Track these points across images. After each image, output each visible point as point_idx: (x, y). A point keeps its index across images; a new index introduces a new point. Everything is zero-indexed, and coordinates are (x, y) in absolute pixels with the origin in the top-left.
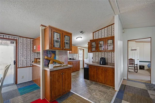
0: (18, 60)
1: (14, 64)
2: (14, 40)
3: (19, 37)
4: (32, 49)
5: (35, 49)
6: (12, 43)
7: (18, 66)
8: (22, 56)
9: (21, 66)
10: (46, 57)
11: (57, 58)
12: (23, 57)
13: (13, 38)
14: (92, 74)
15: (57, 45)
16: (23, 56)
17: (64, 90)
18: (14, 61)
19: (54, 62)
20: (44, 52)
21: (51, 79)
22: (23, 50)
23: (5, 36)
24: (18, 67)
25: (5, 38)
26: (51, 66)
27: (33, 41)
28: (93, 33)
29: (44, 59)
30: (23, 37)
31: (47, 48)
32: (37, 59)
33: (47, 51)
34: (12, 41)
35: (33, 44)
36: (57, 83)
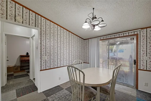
0: (139, 59)
1: (135, 64)
2: (134, 35)
3: (140, 30)
6: (132, 39)
7: (139, 66)
8: (145, 54)
9: (143, 68)
12: (147, 56)
13: (133, 33)
16: (147, 54)
18: (135, 60)
22: (147, 46)
23: (125, 33)
24: (139, 68)
25: (125, 36)
30: (147, 28)
34: (132, 37)
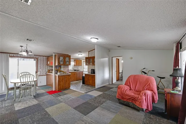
0: (38, 71)
1: (36, 73)
3: (39, 56)
4: (46, 63)
5: (49, 63)
6: (35, 60)
8: (40, 68)
10: (56, 69)
11: (62, 69)
13: (35, 57)
14: (86, 80)
15: (62, 63)
17: (66, 86)
19: (60, 72)
20: (55, 66)
21: (58, 80)
22: (41, 65)
23: (31, 56)
26: (59, 73)
27: (47, 58)
28: (89, 52)
29: (55, 70)
30: (41, 56)
31: (57, 64)
32: (49, 70)
33: (57, 66)
35: (47, 60)
36: (61, 82)
